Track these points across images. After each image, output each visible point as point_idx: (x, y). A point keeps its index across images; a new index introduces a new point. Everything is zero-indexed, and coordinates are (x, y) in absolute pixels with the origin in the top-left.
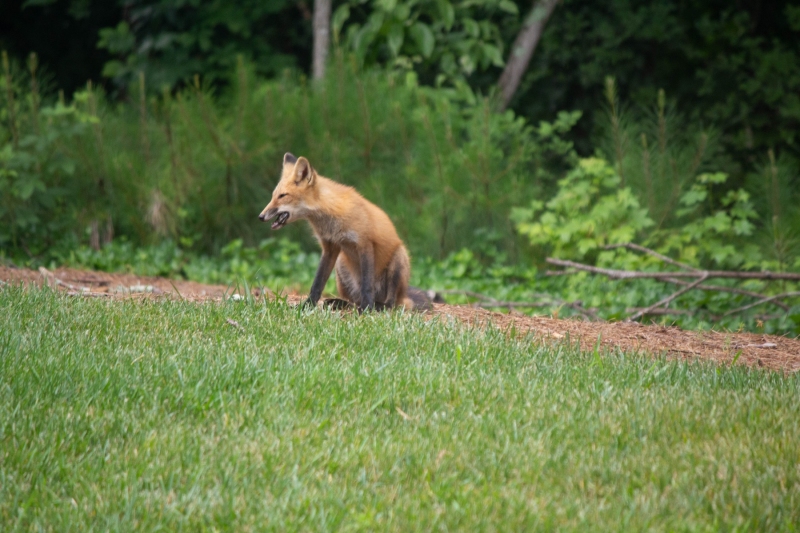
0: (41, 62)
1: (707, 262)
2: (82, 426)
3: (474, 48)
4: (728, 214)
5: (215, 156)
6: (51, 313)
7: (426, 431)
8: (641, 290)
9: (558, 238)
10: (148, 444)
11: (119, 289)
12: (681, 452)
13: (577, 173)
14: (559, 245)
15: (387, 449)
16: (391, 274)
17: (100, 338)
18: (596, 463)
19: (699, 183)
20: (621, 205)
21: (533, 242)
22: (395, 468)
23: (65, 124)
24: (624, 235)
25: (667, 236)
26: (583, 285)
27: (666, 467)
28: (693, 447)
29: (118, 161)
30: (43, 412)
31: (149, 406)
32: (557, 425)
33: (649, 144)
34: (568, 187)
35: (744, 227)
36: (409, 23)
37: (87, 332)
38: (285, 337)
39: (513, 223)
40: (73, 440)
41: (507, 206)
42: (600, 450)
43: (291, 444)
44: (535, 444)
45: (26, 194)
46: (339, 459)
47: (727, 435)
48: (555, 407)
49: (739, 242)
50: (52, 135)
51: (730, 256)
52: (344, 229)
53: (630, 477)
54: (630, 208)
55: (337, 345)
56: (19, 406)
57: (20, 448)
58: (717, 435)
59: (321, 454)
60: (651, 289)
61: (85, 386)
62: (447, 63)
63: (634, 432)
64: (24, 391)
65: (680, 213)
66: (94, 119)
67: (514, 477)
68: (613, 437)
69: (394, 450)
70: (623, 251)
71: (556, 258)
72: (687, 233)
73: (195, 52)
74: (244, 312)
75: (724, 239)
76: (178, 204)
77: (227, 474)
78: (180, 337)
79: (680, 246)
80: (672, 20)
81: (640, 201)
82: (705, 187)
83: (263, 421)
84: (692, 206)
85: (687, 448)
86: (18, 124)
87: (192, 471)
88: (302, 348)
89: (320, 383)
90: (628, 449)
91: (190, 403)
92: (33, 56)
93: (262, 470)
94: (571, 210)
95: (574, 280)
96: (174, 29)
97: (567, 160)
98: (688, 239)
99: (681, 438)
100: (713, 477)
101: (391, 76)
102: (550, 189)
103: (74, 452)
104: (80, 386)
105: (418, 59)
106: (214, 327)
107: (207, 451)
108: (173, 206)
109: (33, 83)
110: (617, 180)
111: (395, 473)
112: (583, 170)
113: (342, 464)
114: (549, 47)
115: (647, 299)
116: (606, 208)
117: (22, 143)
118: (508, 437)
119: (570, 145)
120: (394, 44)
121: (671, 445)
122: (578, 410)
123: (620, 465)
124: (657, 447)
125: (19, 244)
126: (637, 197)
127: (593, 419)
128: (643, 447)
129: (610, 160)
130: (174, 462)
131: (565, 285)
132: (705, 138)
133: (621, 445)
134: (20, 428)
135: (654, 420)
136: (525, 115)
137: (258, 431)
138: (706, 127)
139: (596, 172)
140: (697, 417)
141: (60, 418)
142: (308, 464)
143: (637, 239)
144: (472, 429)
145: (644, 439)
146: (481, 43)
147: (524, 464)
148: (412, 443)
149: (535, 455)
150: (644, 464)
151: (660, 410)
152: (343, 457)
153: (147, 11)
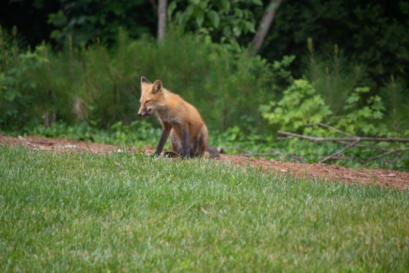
0: (19, 31)
1: (360, 133)
2: (40, 217)
3: (240, 23)
4: (370, 108)
5: (108, 79)
7: (216, 220)
8: (326, 147)
9: (283, 121)
10: (74, 227)
11: (59, 147)
12: (347, 230)
13: (293, 87)
14: (284, 124)
15: (196, 229)
16: (198, 139)
17: (50, 172)
18: (303, 236)
19: (356, 92)
20: (316, 103)
21: (271, 123)
22: (200, 238)
23: (31, 62)
24: (317, 119)
25: (339, 120)
26: (296, 145)
27: (339, 238)
28: (352, 228)
29: (59, 81)
30: (20, 210)
31: (75, 207)
32: (283, 216)
33: (330, 72)
34: (288, 95)
35: (378, 115)
36: (207, 10)
37: (43, 169)
38: (144, 171)
39: (260, 113)
40: (36, 225)
41: (257, 104)
42: (305, 229)
43: (147, 226)
44: (272, 226)
45: (11, 98)
46: (172, 234)
47: (370, 221)
48: (282, 207)
49: (376, 122)
50: (25, 68)
51: (371, 129)
52: (173, 116)
53: (321, 243)
54: (320, 105)
55: (170, 176)
56: (8, 207)
57: (9, 228)
58: (365, 221)
59: (163, 231)
60: (331, 146)
61: (42, 196)
62: (226, 31)
63: (322, 220)
64: (11, 199)
65: (346, 107)
66: (46, 60)
67: (261, 243)
68: (312, 222)
69: (200, 229)
70: (317, 127)
71: (282, 131)
72: (349, 118)
73: (98, 25)
74: (123, 159)
75: (368, 121)
76: (89, 103)
77: (114, 242)
78: (90, 171)
79: (346, 125)
80: (342, 9)
81: (325, 101)
82: (358, 94)
83: (133, 214)
84: (352, 104)
85: (350, 228)
86: (7, 62)
87: (97, 240)
88: (153, 177)
89: (162, 195)
90: (319, 229)
91: (95, 205)
92: (15, 27)
93: (132, 240)
94: (290, 106)
95: (292, 142)
96: (87, 14)
97: (288, 80)
98: (350, 121)
99: (347, 223)
100: (363, 243)
101: (198, 37)
102: (279, 96)
103: (36, 230)
104: (39, 196)
105: (211, 29)
107: (104, 230)
108: (86, 104)
109: (15, 41)
110: (313, 91)
111: (200, 241)
112: (296, 85)
113: (173, 236)
114: (279, 22)
115: (329, 152)
116: (308, 105)
117: (10, 72)
118: (258, 223)
119: (290, 73)
120: (200, 21)
121: (341, 227)
122: (294, 209)
123: (315, 237)
124: (334, 227)
125: (8, 124)
126: (324, 99)
127: (302, 213)
128: (327, 228)
129: (310, 80)
130: (87, 235)
131: (287, 145)
132: (358, 69)
133: (316, 227)
134: (9, 218)
135: (333, 214)
136: (266, 58)
137: (130, 220)
138: (359, 64)
139: (303, 86)
140: (355, 212)
141: (29, 213)
142: (156, 237)
143: (324, 121)
144: (240, 218)
145: (328, 224)
146: (244, 21)
147: (266, 236)
148: (209, 226)
149: (272, 232)
150: (328, 236)
151: (336, 208)
152: (174, 233)
153: (73, 4)
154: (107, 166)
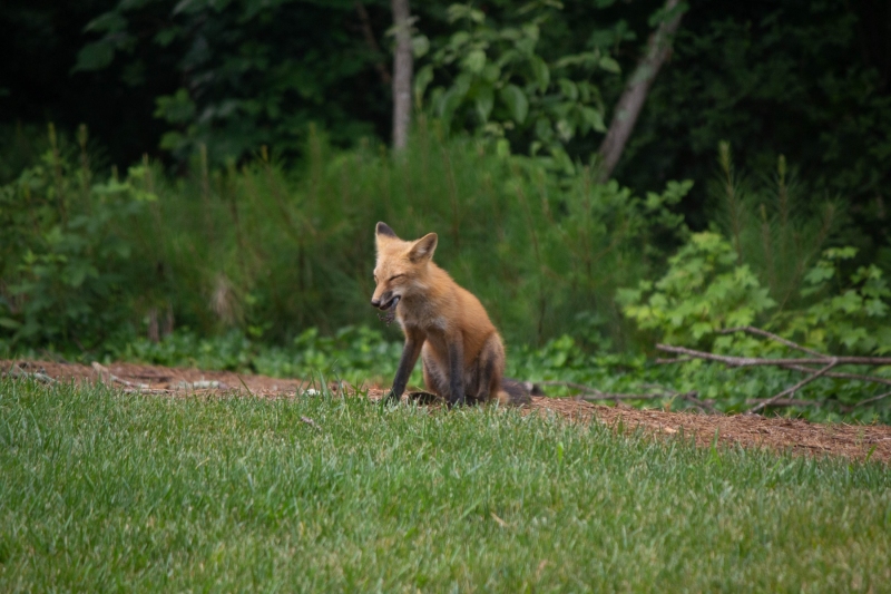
0: (92, 134)
1: (836, 347)
2: (141, 539)
3: (573, 111)
4: (859, 293)
5: (285, 236)
6: (105, 413)
7: (525, 539)
8: (763, 379)
9: (669, 322)
10: (216, 558)
11: (181, 385)
12: (810, 559)
13: (689, 249)
14: (670, 329)
15: (481, 559)
16: (483, 364)
17: (161, 439)
18: (715, 573)
19: (826, 259)
20: (739, 284)
21: (641, 327)
22: (491, 580)
23: (119, 202)
24: (743, 318)
25: (790, 318)
26: (699, 374)
27: (794, 576)
28: (823, 554)
29: (179, 243)
30: (98, 523)
31: (216, 515)
32: (671, 530)
33: (769, 216)
34: (679, 265)
35: (876, 308)
36: (499, 85)
37: (146, 433)
38: (366, 436)
39: (618, 306)
40: (132, 555)
41: (612, 287)
42: (720, 558)
43: (375, 555)
44: (647, 552)
45: (77, 281)
46: (429, 571)
47: (861, 539)
48: (668, 511)
49: (872, 324)
50: (105, 216)
51: (861, 339)
52: (432, 315)
53: (754, 588)
54: (748, 287)
55: (424, 444)
56: (71, 517)
57: (74, 564)
58: (851, 540)
59: (409, 565)
60: (774, 377)
61: (145, 493)
62: (543, 129)
63: (757, 537)
64: (77, 500)
65: (805, 292)
66: (151, 197)
67: (624, 589)
68: (734, 543)
69: (490, 561)
70: (742, 335)
71: (667, 344)
72: (813, 315)
73: (263, 120)
74: (320, 409)
75: (855, 320)
76: (246, 289)
77: (304, 590)
78: (250, 437)
79: (805, 330)
80: (793, 78)
81: (760, 279)
82: (832, 263)
83: (343, 530)
84: (818, 284)
85: (817, 554)
86: (67, 203)
87: (265, 587)
88: (385, 448)
89: (406, 487)
90: (751, 557)
91: (262, 510)
92: (83, 128)
93: (342, 585)
94: (683, 290)
95: (688, 369)
96: (238, 95)
97: (678, 234)
98: (814, 321)
99: (810, 543)
100: (846, 587)
101: (481, 144)
102: (659, 268)
103: (133, 567)
104: (139, 493)
105: (510, 125)
107: (282, 564)
108: (239, 292)
109: (83, 157)
110: (734, 256)
111: (491, 586)
112: (695, 245)
113: (432, 577)
114: (656, 109)
115: (769, 389)
116: (722, 287)
117: (72, 224)
118: (616, 545)
119: (681, 218)
120: (484, 109)
121: (799, 551)
122: (695, 513)
123: (742, 575)
124: (783, 553)
125: (70, 336)
126: (757, 276)
127: (712, 523)
128: (768, 555)
129: (726, 234)
130: (244, 577)
131: (678, 375)
132: (831, 209)
133: (743, 552)
134: (73, 542)
135: (779, 523)
136: (629, 185)
137: (338, 542)
138: (832, 196)
139: (710, 247)
140: (827, 520)
141: (117, 530)
142: (394, 577)
143: (758, 321)
144: (576, 536)
145: (769, 545)
146: (580, 106)
147: (635, 574)
148: (509, 553)
149: (647, 565)
150: (769, 573)
151: (786, 512)
152: (432, 569)
153: (208, 76)
154: (287, 426)
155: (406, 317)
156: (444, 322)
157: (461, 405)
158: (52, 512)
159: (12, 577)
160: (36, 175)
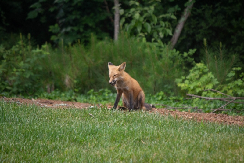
0: (32, 36)
1: (236, 95)
2: (45, 147)
3: (163, 30)
4: (242, 80)
5: (85, 64)
6: (35, 112)
7: (150, 147)
8: (215, 103)
9: (190, 88)
10: (66, 152)
11: (56, 105)
12: (228, 153)
13: (195, 68)
14: (190, 90)
15: (138, 153)
16: (139, 99)
17: (51, 120)
18: (202, 156)
19: (233, 70)
20: (209, 77)
21: (182, 89)
22: (141, 158)
23: (39, 55)
24: (210, 87)
25: (223, 87)
26: (198, 102)
27: (224, 157)
28: (232, 151)
29: (55, 66)
30: (33, 143)
31: (66, 141)
32: (190, 145)
33: (217, 59)
34: (193, 72)
36: (143, 23)
37: (47, 118)
38: (107, 119)
39: (176, 83)
40: (43, 151)
41: (174, 78)
42: (204, 152)
43: (109, 151)
44: (184, 151)
45: (28, 76)
46: (124, 156)
47: (242, 147)
48: (190, 139)
50: (35, 58)
51: (242, 92)
52: (125, 86)
53: (213, 161)
54: (211, 78)
55: (123, 121)
56: (26, 141)
57: (27, 154)
58: (239, 147)
59: (118, 154)
60: (218, 103)
61: (46, 135)
62: (155, 35)
63: (214, 147)
64: (28, 136)
65: (227, 79)
66: (48, 53)
67: (177, 161)
68: (208, 148)
69: (141, 153)
70: (210, 91)
71: (189, 94)
72: (229, 86)
73: (78, 32)
74: (94, 111)
75: (241, 87)
76: (74, 79)
77: (90, 161)
78: (75, 119)
79: (227, 90)
80: (224, 21)
81: (215, 76)
82: (234, 72)
83: (100, 145)
84: (231, 77)
85: (230, 151)
86: (25, 55)
87: (79, 160)
88: (112, 122)
89: (118, 133)
90: (212, 152)
91: (78, 139)
92: (29, 34)
93: (100, 160)
94: (194, 79)
95: (195, 101)
96: (72, 25)
97: (192, 64)
99: (228, 148)
100: (238, 160)
101: (138, 39)
102: (187, 73)
103: (43, 155)
104: (45, 135)
105: (146, 34)
106: (85, 116)
107: (84, 154)
108: (72, 79)
109: (29, 42)
110: (207, 70)
111: (141, 160)
112: (197, 67)
113: (125, 157)
114: (186, 29)
115: (217, 106)
116: (204, 78)
117: (26, 61)
118: (175, 149)
119: (193, 59)
120: (139, 29)
121: (225, 151)
122: (197, 140)
123: (210, 157)
124: (221, 151)
125: (26, 91)
126: (214, 75)
127: (201, 143)
128: (217, 151)
129: (205, 64)
130: (73, 158)
131: (192, 102)
132: (234, 57)
133: (210, 151)
134: (27, 148)
135: (220, 143)
136: (179, 50)
137: (99, 148)
138: (234, 53)
139: (201, 67)
140: (233, 142)
141: (39, 145)
142: (114, 158)
143: (214, 87)
144: (164, 146)
145: (217, 149)
146: (165, 29)
147: (180, 157)
148: (146, 151)
149: (184, 154)
150: (217, 157)
151: (222, 140)
152: (125, 156)
153: (64, 20)
155: (117, 87)
156: (128, 88)
157: (133, 110)
158: (21, 140)
159: (10, 158)
160: (16, 47)
